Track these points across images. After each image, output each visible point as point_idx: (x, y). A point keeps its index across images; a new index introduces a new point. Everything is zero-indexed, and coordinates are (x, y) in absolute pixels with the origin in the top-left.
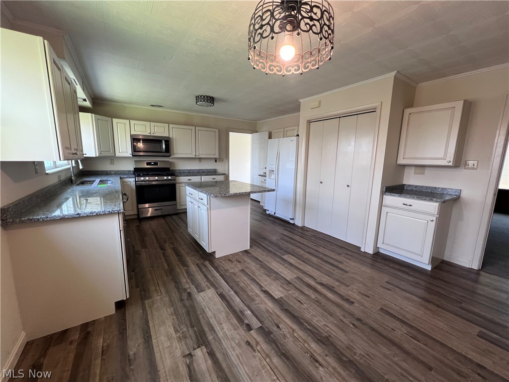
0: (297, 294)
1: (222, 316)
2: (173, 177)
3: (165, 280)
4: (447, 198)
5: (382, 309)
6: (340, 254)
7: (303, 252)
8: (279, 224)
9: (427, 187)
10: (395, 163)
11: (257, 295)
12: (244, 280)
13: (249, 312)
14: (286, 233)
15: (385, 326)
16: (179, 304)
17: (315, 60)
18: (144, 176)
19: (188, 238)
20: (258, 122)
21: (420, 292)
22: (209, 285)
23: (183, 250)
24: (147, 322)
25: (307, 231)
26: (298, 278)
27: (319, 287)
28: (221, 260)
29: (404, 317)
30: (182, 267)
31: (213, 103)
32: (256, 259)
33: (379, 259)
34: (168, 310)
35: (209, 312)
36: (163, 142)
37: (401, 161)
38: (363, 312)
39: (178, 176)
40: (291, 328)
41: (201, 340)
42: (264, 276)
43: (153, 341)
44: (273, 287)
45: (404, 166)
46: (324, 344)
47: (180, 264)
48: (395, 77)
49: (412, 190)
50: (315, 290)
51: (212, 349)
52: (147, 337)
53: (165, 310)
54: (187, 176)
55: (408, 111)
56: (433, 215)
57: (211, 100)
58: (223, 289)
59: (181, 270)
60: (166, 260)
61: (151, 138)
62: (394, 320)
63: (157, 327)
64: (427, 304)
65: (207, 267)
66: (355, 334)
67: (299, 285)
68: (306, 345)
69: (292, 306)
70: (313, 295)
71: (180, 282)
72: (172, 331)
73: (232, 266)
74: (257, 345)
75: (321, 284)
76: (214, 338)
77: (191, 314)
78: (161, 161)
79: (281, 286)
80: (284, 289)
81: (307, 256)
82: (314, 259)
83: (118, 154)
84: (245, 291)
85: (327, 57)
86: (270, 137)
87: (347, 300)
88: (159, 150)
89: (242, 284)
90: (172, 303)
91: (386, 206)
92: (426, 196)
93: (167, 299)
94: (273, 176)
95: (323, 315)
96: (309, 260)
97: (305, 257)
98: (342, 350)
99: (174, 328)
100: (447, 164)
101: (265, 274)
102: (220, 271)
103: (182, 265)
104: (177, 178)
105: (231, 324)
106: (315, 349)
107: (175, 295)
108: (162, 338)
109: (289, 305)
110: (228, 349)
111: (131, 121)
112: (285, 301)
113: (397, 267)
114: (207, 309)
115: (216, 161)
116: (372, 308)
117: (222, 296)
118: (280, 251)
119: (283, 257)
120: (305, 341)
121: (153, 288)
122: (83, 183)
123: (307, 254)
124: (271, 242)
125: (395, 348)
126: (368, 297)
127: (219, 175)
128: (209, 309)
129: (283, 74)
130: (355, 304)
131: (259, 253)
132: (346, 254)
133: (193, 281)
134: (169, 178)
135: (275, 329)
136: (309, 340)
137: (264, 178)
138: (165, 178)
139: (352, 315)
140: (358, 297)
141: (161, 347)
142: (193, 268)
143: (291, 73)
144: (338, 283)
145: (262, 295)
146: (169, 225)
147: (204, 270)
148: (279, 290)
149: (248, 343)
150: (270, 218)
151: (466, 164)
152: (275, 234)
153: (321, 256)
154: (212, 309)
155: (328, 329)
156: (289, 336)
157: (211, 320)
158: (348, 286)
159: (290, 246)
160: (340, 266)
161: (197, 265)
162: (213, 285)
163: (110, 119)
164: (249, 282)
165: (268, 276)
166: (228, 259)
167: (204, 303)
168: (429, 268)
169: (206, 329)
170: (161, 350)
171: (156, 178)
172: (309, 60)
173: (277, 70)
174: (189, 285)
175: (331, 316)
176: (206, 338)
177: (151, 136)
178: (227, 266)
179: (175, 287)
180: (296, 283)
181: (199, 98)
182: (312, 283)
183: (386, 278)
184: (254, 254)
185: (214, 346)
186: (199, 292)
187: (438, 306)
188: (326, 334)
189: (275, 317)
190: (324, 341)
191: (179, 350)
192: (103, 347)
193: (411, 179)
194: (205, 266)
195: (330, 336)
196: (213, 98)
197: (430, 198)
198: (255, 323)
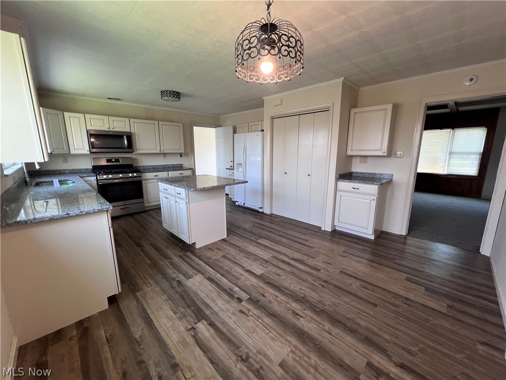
0: (275, 270)
1: (214, 295)
2: (139, 174)
3: (151, 273)
4: (383, 182)
5: (341, 271)
6: (305, 234)
7: (275, 236)
8: (250, 213)
9: (369, 174)
10: (345, 154)
11: (242, 275)
12: (227, 265)
13: (237, 288)
14: (257, 221)
15: (343, 283)
16: (171, 292)
17: (287, 73)
18: (106, 173)
19: (163, 233)
20: (221, 116)
21: (368, 256)
22: (196, 272)
23: (162, 245)
24: (144, 310)
25: (276, 217)
26: (274, 257)
27: (292, 262)
28: (202, 250)
29: (357, 274)
30: (164, 260)
31: (179, 98)
32: (234, 246)
33: (337, 235)
34: (162, 297)
35: (202, 293)
36: (125, 137)
37: (350, 153)
38: (328, 276)
39: (144, 173)
40: (274, 295)
41: (200, 315)
42: (245, 259)
43: (156, 324)
44: (254, 267)
45: (352, 157)
46: (301, 302)
47: (161, 257)
48: (343, 82)
49: (358, 177)
50: (289, 264)
51: (211, 321)
52: (148, 321)
53: (160, 298)
54: (153, 172)
55: (353, 111)
56: (374, 195)
57: (177, 95)
58: (209, 273)
59: (164, 262)
60: (146, 256)
61: (111, 133)
62: (350, 278)
63: (155, 312)
64: (372, 264)
65: (190, 258)
66: (324, 292)
67: (275, 262)
68: (288, 305)
69: (273, 279)
70: (288, 269)
71: (166, 273)
72: (171, 313)
73: (213, 253)
74: (249, 312)
75: (293, 259)
76: (211, 312)
77: (185, 297)
78: (123, 157)
79: (261, 265)
80: (264, 266)
81: (278, 238)
82: (285, 241)
83: (73, 152)
84: (230, 273)
85: (297, 72)
86: (235, 132)
87: (315, 269)
88: (121, 146)
89: (226, 268)
90: (164, 291)
91: (340, 191)
92: (368, 181)
93: (158, 289)
94: (241, 169)
95: (298, 282)
96: (280, 242)
97: (277, 239)
98: (315, 304)
99: (173, 310)
100: (383, 154)
101: (245, 257)
102: (204, 259)
103: (165, 258)
104: (143, 174)
105: (224, 300)
106: (296, 307)
107: (165, 284)
108: (164, 320)
109: (269, 278)
110: (225, 319)
111: (86, 115)
112: (266, 276)
113: (350, 239)
114: (199, 292)
115: (181, 156)
116: (334, 271)
117: (210, 279)
118: (254, 236)
119: (258, 241)
120: (286, 302)
121: (141, 281)
122: (37, 184)
123: (277, 237)
124: (245, 230)
125: (352, 296)
126: (330, 264)
127: (186, 170)
128: (201, 291)
129: (261, 83)
130: (322, 271)
131: (236, 240)
132: (311, 233)
133: (179, 270)
134: (135, 174)
135: (262, 298)
136: (290, 301)
137: (232, 171)
138: (130, 175)
139: (320, 279)
140: (323, 266)
141: (164, 327)
142: (177, 260)
143: (267, 82)
144: (306, 257)
145: (246, 274)
146: (139, 223)
147: (187, 260)
148: (260, 269)
149: (241, 311)
150: (240, 209)
151: (396, 154)
152: (247, 223)
153: (290, 237)
154: (203, 291)
155: (303, 291)
156: (273, 301)
157: (205, 300)
158: (314, 258)
159: (262, 231)
160: (307, 243)
161: (180, 256)
162: (199, 272)
163: (61, 112)
164: (232, 265)
165: (248, 258)
166: (209, 248)
167: (195, 287)
168: (372, 238)
169: (202, 307)
170: (165, 329)
171: (121, 175)
172: (282, 72)
173: (256, 79)
174: (176, 274)
175: (304, 282)
176: (204, 313)
177: (110, 131)
178: (209, 254)
179: (163, 277)
180: (272, 261)
181: (164, 93)
182: (286, 259)
183: (343, 249)
184: (232, 242)
185: (213, 318)
186: (188, 279)
187: (380, 264)
188: (301, 295)
189: (260, 290)
190: (302, 300)
191: (182, 326)
192: (106, 337)
193: (358, 168)
194: (188, 257)
195: (305, 296)
196: (179, 93)
197: (371, 182)
198: (244, 296)
